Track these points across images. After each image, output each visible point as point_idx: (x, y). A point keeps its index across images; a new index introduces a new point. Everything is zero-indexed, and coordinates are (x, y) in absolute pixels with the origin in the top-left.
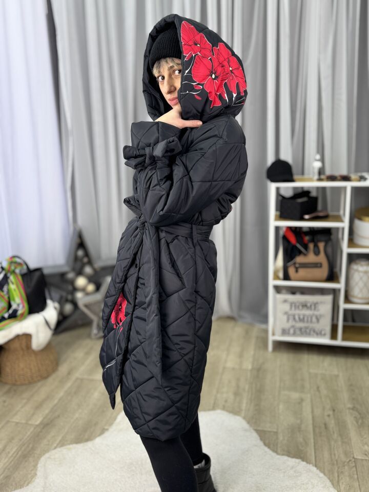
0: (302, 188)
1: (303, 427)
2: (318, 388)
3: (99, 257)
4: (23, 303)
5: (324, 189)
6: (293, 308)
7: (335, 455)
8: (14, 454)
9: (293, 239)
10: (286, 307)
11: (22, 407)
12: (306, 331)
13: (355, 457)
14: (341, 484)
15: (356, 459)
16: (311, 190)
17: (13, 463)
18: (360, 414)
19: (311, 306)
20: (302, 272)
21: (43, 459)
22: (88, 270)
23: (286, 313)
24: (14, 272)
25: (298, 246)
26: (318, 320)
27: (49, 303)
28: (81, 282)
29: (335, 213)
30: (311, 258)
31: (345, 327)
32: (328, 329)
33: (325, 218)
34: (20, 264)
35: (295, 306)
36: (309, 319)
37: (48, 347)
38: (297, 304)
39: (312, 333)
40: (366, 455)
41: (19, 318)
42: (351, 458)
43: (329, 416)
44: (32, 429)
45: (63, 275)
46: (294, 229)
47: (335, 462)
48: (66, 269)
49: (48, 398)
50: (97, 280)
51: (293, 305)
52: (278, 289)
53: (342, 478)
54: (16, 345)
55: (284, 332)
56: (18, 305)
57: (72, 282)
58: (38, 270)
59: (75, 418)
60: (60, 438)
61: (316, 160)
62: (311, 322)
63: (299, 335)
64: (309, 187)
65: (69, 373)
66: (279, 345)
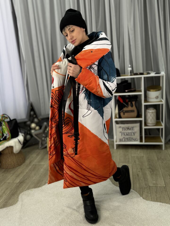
0: (125, 79)
2: (135, 161)
3: (41, 115)
4: (9, 134)
5: (134, 78)
6: (124, 130)
7: (141, 185)
8: (8, 194)
9: (121, 101)
10: (121, 130)
11: (11, 177)
12: (129, 140)
13: (150, 185)
14: (143, 195)
15: (150, 186)
16: (128, 80)
17: (8, 197)
18: (152, 170)
19: (131, 128)
20: (126, 114)
21: (21, 195)
22: (36, 120)
23: (121, 132)
24: (4, 121)
25: (124, 103)
26: (134, 134)
27: (20, 134)
28: (33, 125)
29: (139, 89)
30: (130, 108)
31: (145, 137)
32: (138, 138)
33: (135, 91)
34: (7, 118)
35: (124, 129)
36: (131, 134)
37: (20, 152)
38: (125, 128)
39: (132, 139)
40: (154, 184)
41: (7, 140)
42: (148, 186)
43: (139, 171)
44: (15, 184)
45: (25, 123)
46: (122, 96)
47: (141, 188)
48: (26, 120)
49: (22, 172)
50: (39, 124)
51: (123, 129)
52: (117, 122)
53: (144, 193)
54: (7, 151)
55: (121, 140)
56: (7, 134)
57: (29, 126)
58: (15, 120)
59: (33, 179)
60: (28, 187)
61: (129, 67)
62: (131, 135)
63: (127, 141)
64: (128, 78)
65: (30, 163)
66: (119, 146)
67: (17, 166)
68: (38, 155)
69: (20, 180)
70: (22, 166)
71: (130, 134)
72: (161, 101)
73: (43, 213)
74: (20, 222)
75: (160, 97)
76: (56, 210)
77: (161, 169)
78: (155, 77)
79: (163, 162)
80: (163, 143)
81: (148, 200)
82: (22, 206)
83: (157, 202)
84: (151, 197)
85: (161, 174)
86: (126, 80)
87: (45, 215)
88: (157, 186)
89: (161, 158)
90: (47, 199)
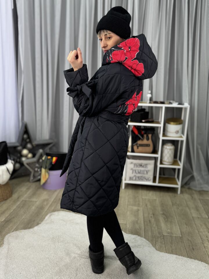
0: (142, 106)
1: (139, 222)
2: (146, 205)
3: (35, 139)
5: (152, 107)
6: (135, 167)
7: (154, 234)
9: (136, 132)
10: (132, 166)
12: (141, 178)
13: (164, 234)
14: (156, 246)
16: (146, 108)
18: (166, 216)
19: (144, 166)
20: (140, 149)
22: (29, 146)
23: (132, 169)
25: (139, 135)
26: (147, 173)
27: (9, 160)
28: (25, 152)
29: (157, 121)
30: (145, 142)
31: (160, 177)
32: (152, 177)
33: (152, 122)
35: (136, 166)
37: (7, 184)
38: (137, 165)
39: (144, 179)
40: (168, 233)
42: (162, 235)
43: (151, 217)
45: (15, 148)
46: (137, 127)
47: (154, 237)
48: (17, 144)
49: (7, 209)
50: (33, 151)
52: (128, 157)
53: (157, 243)
55: (131, 179)
57: (20, 152)
58: (4, 142)
59: (23, 218)
60: (15, 227)
61: (148, 93)
62: (144, 174)
63: (137, 180)
64: (145, 106)
65: (18, 198)
66: (128, 185)
67: (2, 201)
68: (28, 189)
69: (6, 218)
70: (8, 201)
71: (142, 172)
72: (181, 137)
73: (35, 261)
74: (7, 271)
75: (180, 132)
76: (52, 258)
77: (176, 216)
78: (177, 108)
79: (178, 208)
80: (179, 186)
81: (163, 252)
82: (8, 250)
83: (172, 255)
84: (165, 248)
85: (177, 222)
86: (143, 108)
87: (38, 264)
88: (172, 235)
89: (176, 203)
90: (41, 243)
